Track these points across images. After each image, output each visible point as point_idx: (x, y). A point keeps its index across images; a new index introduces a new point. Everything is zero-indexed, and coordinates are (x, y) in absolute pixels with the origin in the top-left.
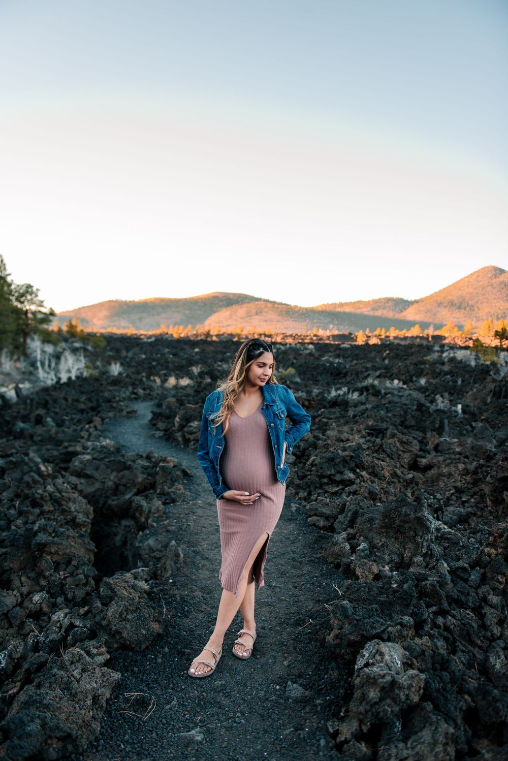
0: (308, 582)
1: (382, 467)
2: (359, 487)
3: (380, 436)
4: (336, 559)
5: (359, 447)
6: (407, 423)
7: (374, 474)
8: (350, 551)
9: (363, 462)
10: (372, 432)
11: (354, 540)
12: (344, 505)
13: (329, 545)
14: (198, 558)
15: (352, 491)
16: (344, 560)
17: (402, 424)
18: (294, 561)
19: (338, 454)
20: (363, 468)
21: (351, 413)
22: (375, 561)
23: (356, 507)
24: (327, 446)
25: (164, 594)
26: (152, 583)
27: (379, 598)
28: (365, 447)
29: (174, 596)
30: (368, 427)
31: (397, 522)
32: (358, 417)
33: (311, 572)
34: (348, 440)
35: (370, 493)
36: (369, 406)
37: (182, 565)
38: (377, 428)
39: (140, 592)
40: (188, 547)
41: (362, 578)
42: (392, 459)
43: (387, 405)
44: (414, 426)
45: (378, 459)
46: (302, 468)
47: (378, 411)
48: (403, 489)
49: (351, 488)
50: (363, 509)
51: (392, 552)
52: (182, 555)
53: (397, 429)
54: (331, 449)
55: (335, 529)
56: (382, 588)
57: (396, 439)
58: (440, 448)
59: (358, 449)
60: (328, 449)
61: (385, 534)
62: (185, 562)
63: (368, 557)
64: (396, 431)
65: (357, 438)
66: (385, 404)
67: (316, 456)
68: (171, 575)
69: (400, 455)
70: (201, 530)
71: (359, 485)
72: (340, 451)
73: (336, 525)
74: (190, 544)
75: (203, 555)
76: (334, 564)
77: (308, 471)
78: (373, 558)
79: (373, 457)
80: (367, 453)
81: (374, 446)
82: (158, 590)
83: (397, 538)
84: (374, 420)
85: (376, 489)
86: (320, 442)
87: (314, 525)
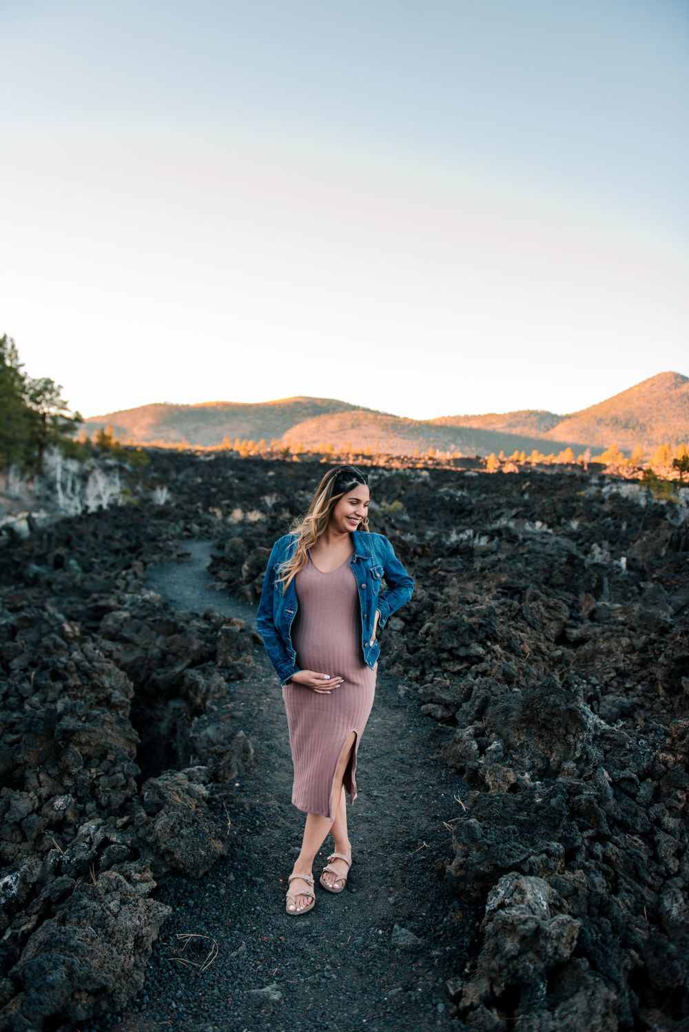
0: (421, 792)
1: (521, 639)
2: (490, 666)
3: (517, 596)
4: (459, 762)
5: (491, 611)
6: (554, 580)
7: (510, 649)
8: (478, 752)
9: (495, 632)
10: (506, 591)
11: (483, 736)
12: (471, 689)
13: (450, 742)
14: (274, 754)
15: (480, 670)
16: (470, 764)
17: (547, 581)
18: (403, 762)
19: (463, 621)
20: (496, 641)
21: (478, 565)
22: (511, 766)
23: (486, 692)
24: (447, 610)
25: (229, 802)
26: (212, 787)
27: (517, 817)
28: (498, 611)
29: (242, 805)
30: (500, 585)
31: (543, 715)
32: (487, 571)
33: (426, 778)
34: (475, 601)
35: (505, 674)
36: (502, 556)
37: (253, 763)
38: (512, 586)
39: (198, 799)
40: (259, 740)
41: (493, 789)
42: (535, 629)
43: (526, 556)
44: (562, 585)
45: (516, 629)
46: (414, 637)
47: (514, 563)
48: (548, 670)
49: (479, 666)
50: (496, 696)
51: (534, 755)
52: (252, 751)
53: (540, 588)
54: (454, 614)
55: (457, 721)
56: (522, 803)
57: (540, 603)
58: (596, 616)
59: (490, 615)
60: (449, 613)
61: (525, 731)
62: (256, 760)
63: (501, 760)
64: (538, 591)
65: (487, 600)
66: (523, 554)
67: (433, 622)
68: (238, 777)
69: (545, 624)
70: (278, 718)
71: (490, 663)
72: (465, 617)
73: (459, 716)
74: (263, 736)
75: (280, 751)
76: (456, 768)
77: (420, 642)
78: (509, 761)
79: (509, 626)
80: (501, 620)
81: (511, 611)
82: (220, 797)
83: (541, 737)
84: (509, 576)
85: (513, 669)
86: (439, 603)
87: (429, 715)
